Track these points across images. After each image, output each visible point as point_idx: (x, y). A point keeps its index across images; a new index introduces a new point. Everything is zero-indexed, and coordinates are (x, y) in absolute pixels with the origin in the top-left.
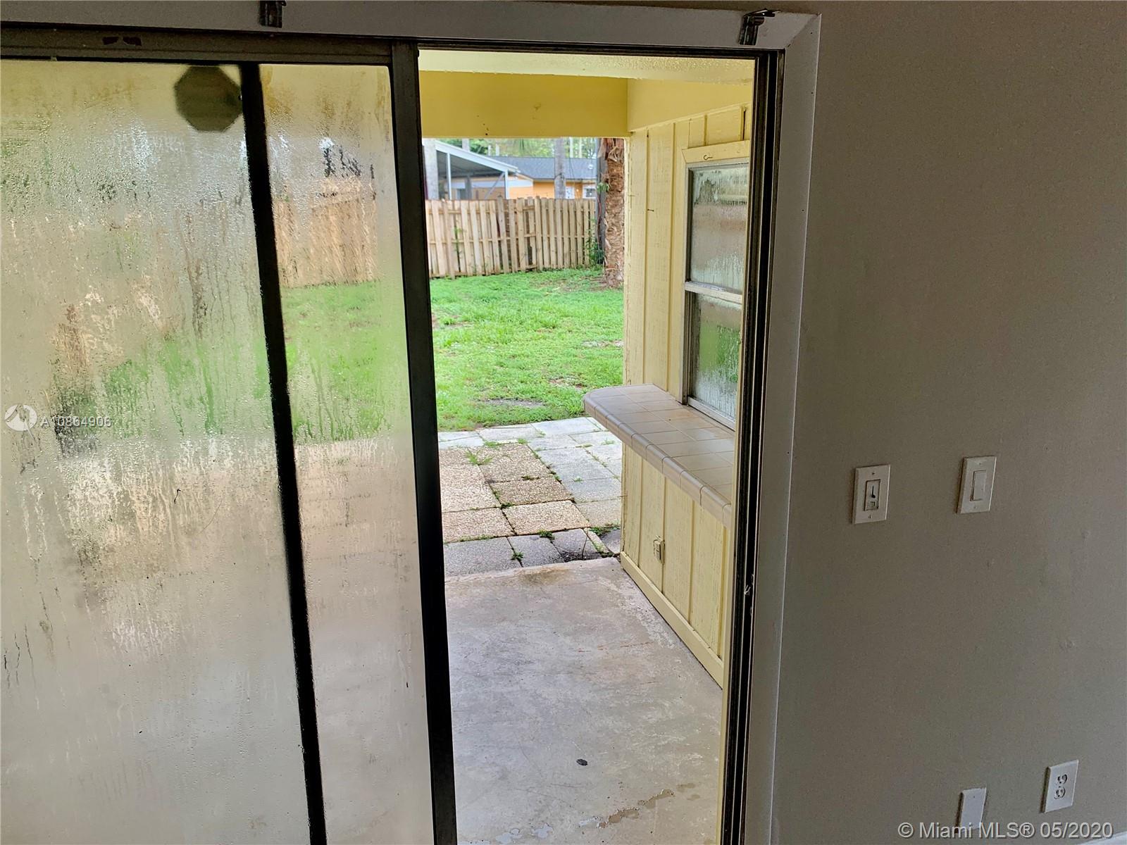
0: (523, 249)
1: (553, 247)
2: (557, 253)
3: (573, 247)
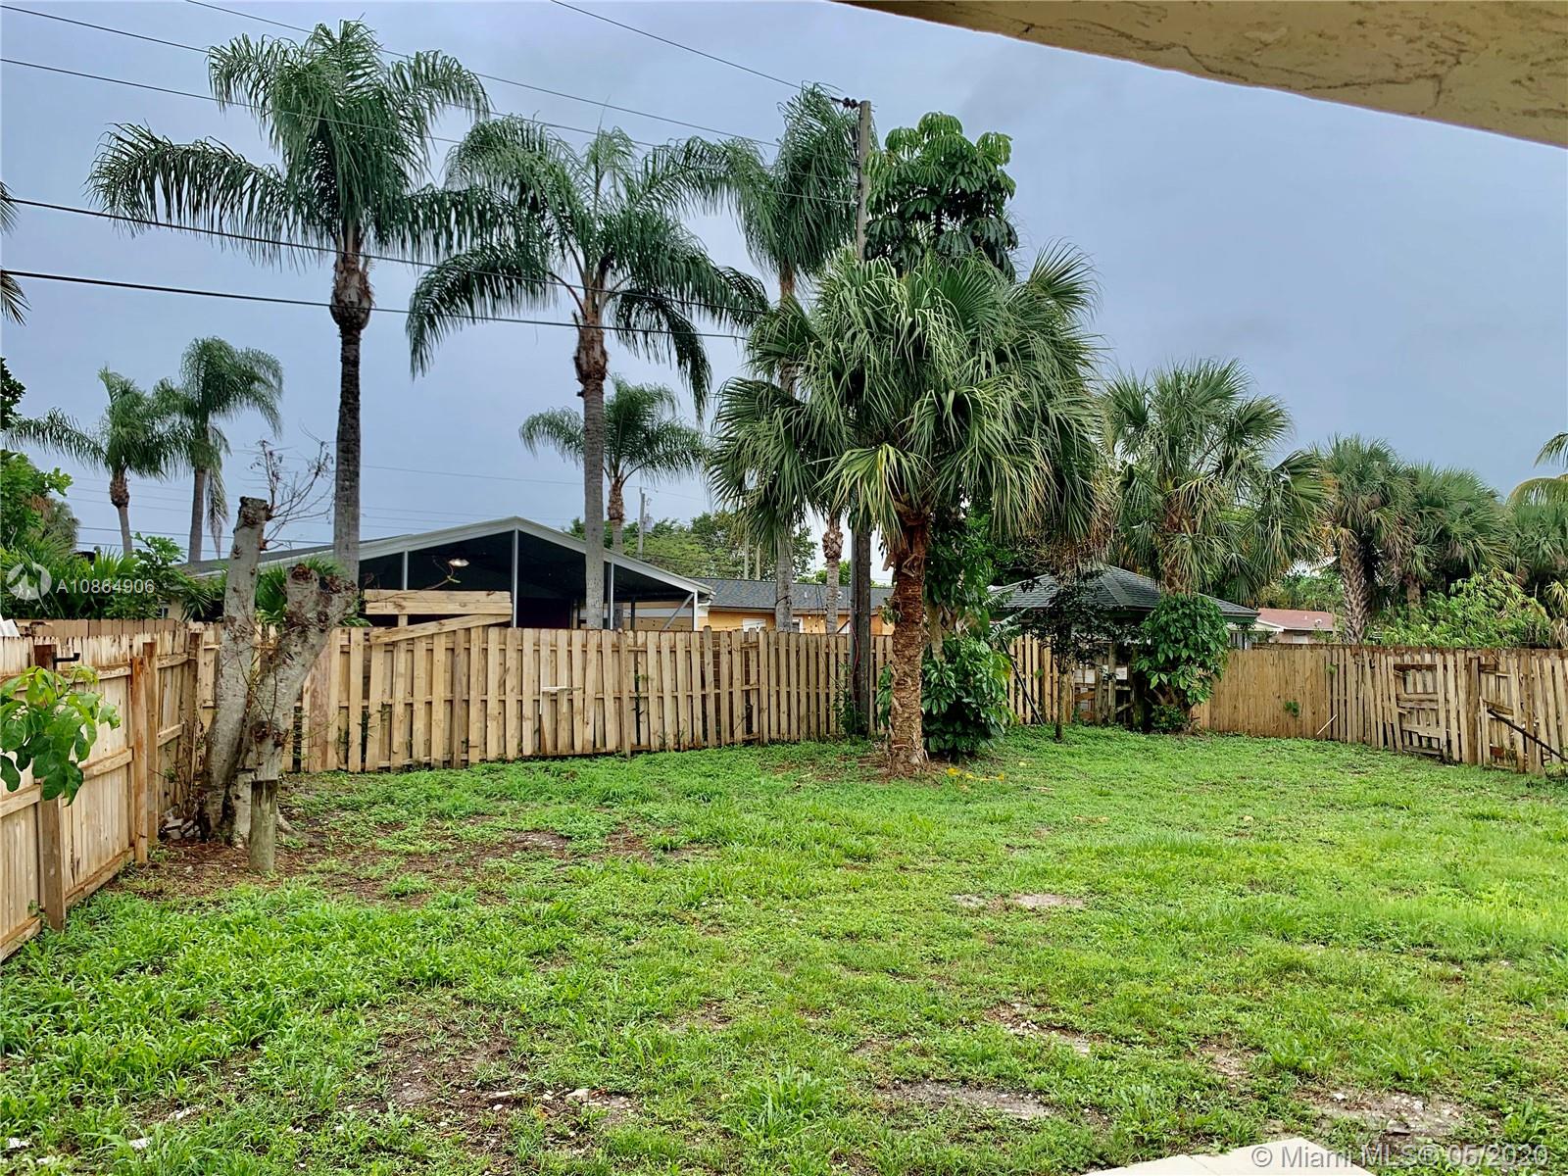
0: (739, 709)
1: (784, 707)
2: (789, 715)
3: (813, 707)
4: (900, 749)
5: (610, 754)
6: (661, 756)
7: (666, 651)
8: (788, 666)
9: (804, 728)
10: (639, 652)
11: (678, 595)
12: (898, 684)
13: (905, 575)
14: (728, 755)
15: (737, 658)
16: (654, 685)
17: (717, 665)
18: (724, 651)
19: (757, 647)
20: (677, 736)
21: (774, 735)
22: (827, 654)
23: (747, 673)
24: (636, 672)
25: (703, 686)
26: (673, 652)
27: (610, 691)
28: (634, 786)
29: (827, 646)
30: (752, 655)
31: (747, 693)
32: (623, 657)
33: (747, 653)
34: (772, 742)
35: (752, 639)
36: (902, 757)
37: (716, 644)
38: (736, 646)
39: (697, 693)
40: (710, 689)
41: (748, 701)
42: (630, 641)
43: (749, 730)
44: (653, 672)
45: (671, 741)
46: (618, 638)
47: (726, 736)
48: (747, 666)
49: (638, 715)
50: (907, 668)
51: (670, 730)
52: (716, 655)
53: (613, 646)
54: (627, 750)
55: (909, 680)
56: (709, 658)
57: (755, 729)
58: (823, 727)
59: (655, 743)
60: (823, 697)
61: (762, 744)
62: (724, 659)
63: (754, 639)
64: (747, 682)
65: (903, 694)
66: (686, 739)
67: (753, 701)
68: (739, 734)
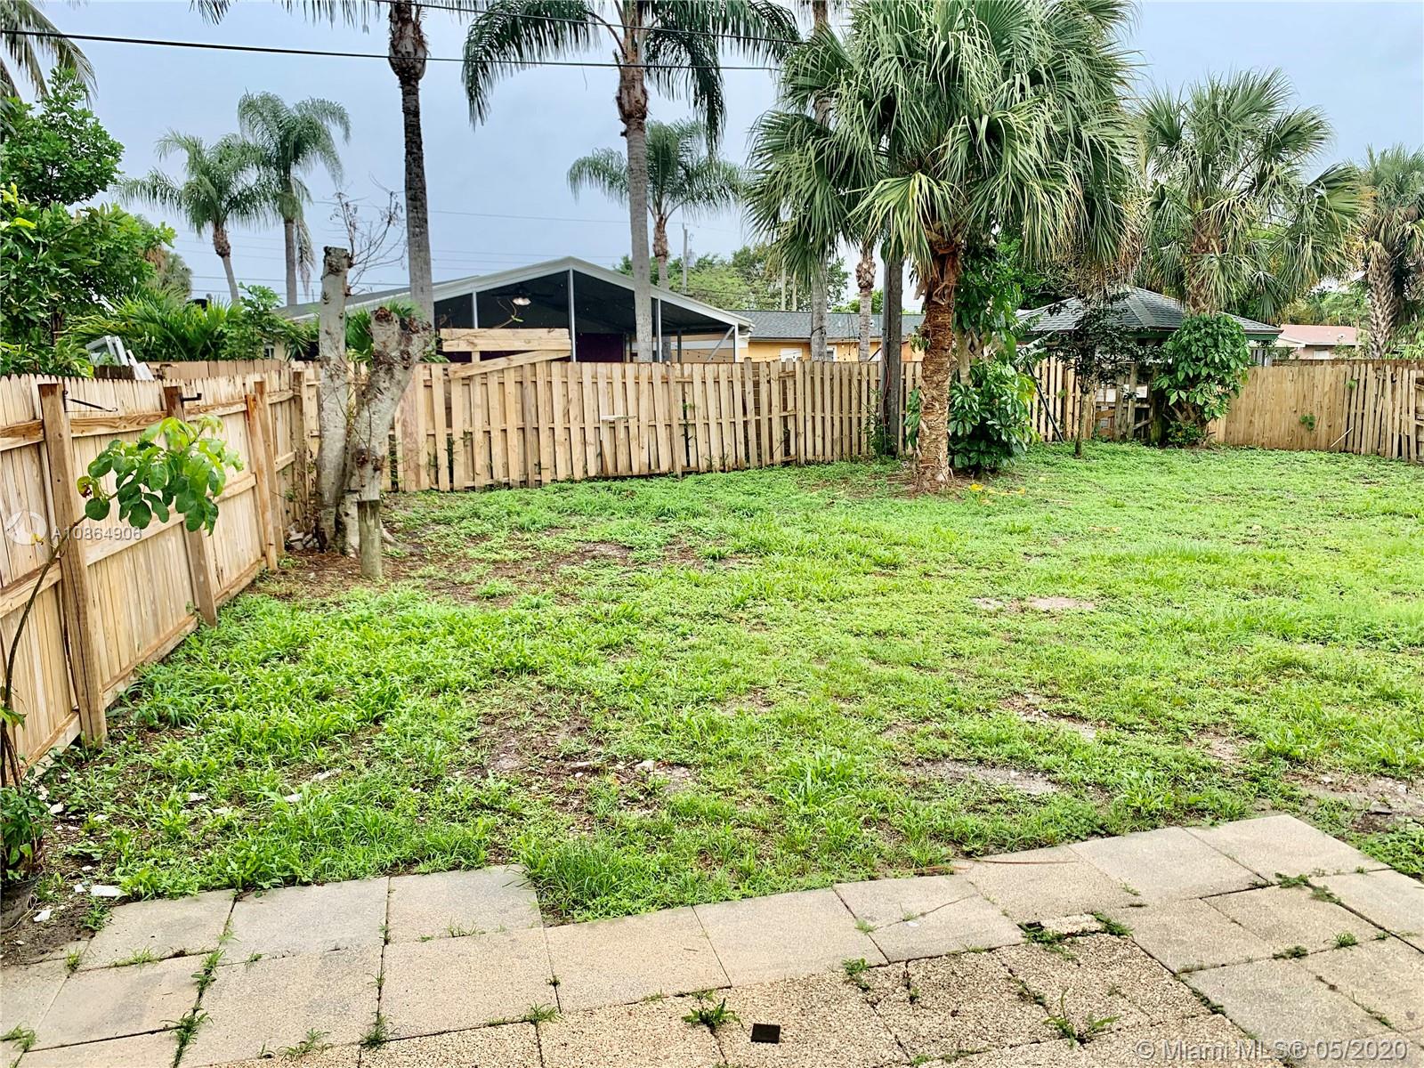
0: (778, 434)
1: (819, 431)
2: (823, 438)
3: (846, 431)
4: (927, 468)
5: (664, 475)
6: (709, 477)
7: (710, 381)
8: (823, 393)
9: (837, 449)
10: (685, 383)
11: (720, 328)
12: (926, 408)
13: (936, 303)
14: (768, 476)
15: (775, 386)
16: (700, 412)
17: (757, 393)
18: (763, 381)
19: (794, 376)
20: (723, 458)
21: (810, 457)
22: (860, 382)
23: (785, 400)
24: (684, 401)
25: (745, 413)
26: (717, 382)
27: (662, 419)
28: (686, 503)
29: (860, 374)
30: (790, 383)
31: (785, 418)
32: (672, 387)
33: (784, 382)
34: (808, 463)
35: (789, 368)
36: (928, 474)
37: (756, 374)
38: (774, 376)
39: (740, 419)
40: (751, 416)
41: (786, 426)
42: (678, 373)
43: (787, 452)
44: (699, 402)
45: (717, 463)
46: (667, 371)
47: (766, 458)
48: (785, 393)
49: (687, 440)
50: (935, 393)
51: (716, 454)
52: (756, 384)
53: (663, 377)
54: (678, 471)
55: (937, 404)
56: (749, 387)
57: (792, 451)
58: (855, 449)
59: (703, 465)
60: (855, 421)
61: (799, 465)
62: (764, 388)
63: (791, 368)
64: (785, 409)
65: (931, 418)
66: (730, 461)
67: (791, 426)
68: (778, 457)
